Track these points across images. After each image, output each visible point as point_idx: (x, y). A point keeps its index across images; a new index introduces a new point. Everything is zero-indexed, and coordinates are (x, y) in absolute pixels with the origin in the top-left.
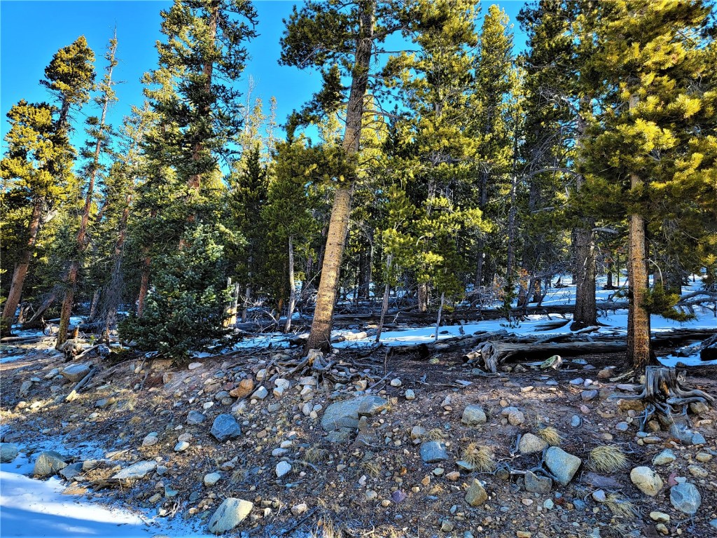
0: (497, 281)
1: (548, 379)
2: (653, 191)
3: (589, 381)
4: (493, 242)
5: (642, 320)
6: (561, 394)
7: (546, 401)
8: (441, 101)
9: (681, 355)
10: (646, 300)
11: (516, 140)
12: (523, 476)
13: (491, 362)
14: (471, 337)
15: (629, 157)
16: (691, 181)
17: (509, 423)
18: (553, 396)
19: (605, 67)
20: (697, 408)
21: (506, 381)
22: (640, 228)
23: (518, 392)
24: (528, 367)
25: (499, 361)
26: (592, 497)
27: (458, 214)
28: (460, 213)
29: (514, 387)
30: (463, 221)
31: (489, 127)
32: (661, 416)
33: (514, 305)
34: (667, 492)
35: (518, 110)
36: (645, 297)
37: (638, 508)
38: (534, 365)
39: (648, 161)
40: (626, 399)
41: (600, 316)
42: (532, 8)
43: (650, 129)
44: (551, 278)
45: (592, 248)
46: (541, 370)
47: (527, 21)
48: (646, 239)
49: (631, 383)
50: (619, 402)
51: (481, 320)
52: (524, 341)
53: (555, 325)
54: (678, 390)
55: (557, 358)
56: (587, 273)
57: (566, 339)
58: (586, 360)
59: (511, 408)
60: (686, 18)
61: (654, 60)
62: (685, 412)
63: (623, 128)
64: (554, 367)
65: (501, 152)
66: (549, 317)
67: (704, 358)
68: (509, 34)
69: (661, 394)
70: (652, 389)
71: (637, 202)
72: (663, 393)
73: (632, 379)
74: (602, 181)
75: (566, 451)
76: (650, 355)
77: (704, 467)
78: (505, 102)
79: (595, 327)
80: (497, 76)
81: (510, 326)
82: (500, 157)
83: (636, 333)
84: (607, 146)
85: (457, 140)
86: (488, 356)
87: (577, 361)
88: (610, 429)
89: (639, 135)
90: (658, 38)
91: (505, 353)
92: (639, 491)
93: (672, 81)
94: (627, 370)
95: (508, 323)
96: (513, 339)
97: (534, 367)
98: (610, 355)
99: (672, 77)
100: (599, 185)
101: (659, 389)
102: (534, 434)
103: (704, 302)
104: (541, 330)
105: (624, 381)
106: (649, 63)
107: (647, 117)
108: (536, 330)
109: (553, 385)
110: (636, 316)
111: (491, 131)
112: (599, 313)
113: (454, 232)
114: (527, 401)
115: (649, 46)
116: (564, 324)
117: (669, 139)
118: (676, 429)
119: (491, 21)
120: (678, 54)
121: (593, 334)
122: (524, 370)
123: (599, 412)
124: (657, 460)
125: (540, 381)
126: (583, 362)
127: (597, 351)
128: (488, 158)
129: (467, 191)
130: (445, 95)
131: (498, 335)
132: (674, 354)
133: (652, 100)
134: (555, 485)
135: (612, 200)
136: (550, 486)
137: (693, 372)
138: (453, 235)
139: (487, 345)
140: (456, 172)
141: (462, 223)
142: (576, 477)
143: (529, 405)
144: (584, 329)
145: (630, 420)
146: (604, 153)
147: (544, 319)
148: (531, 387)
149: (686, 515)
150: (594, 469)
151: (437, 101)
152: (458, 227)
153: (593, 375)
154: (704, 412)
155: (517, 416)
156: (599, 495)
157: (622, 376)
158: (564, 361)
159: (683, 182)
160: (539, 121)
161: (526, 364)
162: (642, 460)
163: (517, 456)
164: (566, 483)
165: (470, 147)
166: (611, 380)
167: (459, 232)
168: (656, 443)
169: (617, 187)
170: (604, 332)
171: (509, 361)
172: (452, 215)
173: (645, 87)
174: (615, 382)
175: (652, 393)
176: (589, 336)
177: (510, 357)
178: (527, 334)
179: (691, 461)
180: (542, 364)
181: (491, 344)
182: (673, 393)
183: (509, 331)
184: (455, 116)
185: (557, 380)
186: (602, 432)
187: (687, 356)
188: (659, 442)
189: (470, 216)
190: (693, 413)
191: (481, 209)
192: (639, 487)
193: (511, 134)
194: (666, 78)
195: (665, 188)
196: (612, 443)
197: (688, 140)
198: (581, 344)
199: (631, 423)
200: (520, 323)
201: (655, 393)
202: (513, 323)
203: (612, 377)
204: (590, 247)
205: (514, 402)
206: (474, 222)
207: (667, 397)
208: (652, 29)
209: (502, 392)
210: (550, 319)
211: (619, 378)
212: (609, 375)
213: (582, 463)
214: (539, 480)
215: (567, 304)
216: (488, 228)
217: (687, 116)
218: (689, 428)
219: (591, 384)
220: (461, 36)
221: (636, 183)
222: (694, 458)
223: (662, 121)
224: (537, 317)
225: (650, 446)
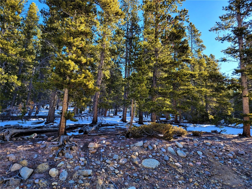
0: (21, 105)
1: (30, 142)
2: (71, 82)
3: (44, 142)
4: (21, 89)
5: (64, 121)
6: (33, 147)
7: (26, 150)
8: (5, 29)
9: (74, 132)
10: (65, 115)
11: (37, 54)
12: (9, 180)
13: (8, 137)
14: (3, 127)
15: (66, 70)
16: (81, 81)
17: (9, 160)
18: (30, 148)
19: (63, 41)
20: (73, 147)
21: (12, 144)
22: (67, 93)
23: (16, 148)
24: (23, 138)
25: (11, 137)
26: (34, 182)
27: (6, 76)
28: (7, 76)
29: (15, 146)
30: (8, 79)
31: (26, 46)
32: (63, 151)
33: (27, 115)
34: (59, 175)
35: (39, 43)
36: (65, 114)
37: (49, 182)
38: (25, 137)
39: (71, 73)
40: (53, 147)
41: (56, 120)
42: (45, 10)
43: (73, 64)
44: (44, 105)
45: (56, 97)
46: (28, 139)
47: (44, 14)
48: (68, 96)
49: (57, 141)
50: (51, 148)
51: (10, 120)
52: (25, 129)
53: (39, 122)
54: (69, 142)
55: (35, 134)
56: (53, 105)
57: (41, 127)
58: (46, 134)
59: (11, 155)
60: (86, 35)
61: (76, 44)
62: (69, 149)
63: (65, 61)
64: (33, 138)
65: (29, 56)
66: (38, 119)
67: (79, 133)
68: (38, 15)
69: (64, 144)
70: (62, 143)
71: (67, 84)
72: (65, 144)
73: (58, 140)
74: (57, 76)
75: (29, 168)
76: (64, 132)
77: (71, 165)
78: (34, 39)
79: (53, 123)
80: (32, 28)
81: (22, 123)
82: (28, 58)
83: (61, 125)
84: (60, 65)
85: (7, 46)
86: (7, 135)
87: (42, 135)
88: (47, 157)
89: (69, 64)
90: (78, 38)
91: (15, 133)
92: (51, 176)
93: (81, 52)
94: (57, 137)
95: (21, 122)
96: (21, 128)
97: (25, 138)
98: (54, 132)
99: (81, 50)
100: (56, 77)
101: (64, 142)
102: (18, 163)
103: (85, 116)
104: (33, 124)
105: (55, 141)
106: (75, 44)
107: (72, 60)
108: (32, 124)
109: (31, 144)
110: (62, 120)
111: (27, 47)
112: (56, 118)
113: (3, 83)
114: (19, 151)
115: (75, 39)
116: (43, 122)
117: (77, 68)
118: (66, 154)
119: (32, 7)
120: (83, 45)
121: (52, 126)
122: (21, 139)
123: (45, 152)
124: (58, 165)
125: (26, 143)
126: (45, 135)
127: (50, 131)
128: (23, 57)
129: (13, 68)
130: (7, 27)
131: (15, 126)
132: (72, 132)
133: (74, 55)
134: (22, 181)
135: (59, 82)
136: (19, 182)
137: (75, 137)
138: (3, 84)
139: (7, 130)
140: (8, 59)
141: (7, 80)
142: (30, 177)
143: (19, 152)
144: (49, 124)
145: (54, 153)
146: (59, 67)
147: (37, 120)
148: (22, 146)
149: (62, 181)
150: (38, 172)
151: (3, 28)
152: (5, 81)
153: (46, 140)
154: (74, 149)
155: (13, 157)
156: (37, 181)
157: (55, 139)
158: (38, 135)
159: (79, 81)
160: (46, 50)
161: (23, 137)
162: (54, 166)
163: (9, 173)
164: (26, 179)
165: (13, 51)
166: (51, 141)
167: (5, 83)
168: (60, 160)
169: (61, 79)
170: (55, 125)
171: (15, 136)
172: (3, 76)
173: (73, 51)
174: (53, 141)
175: (61, 144)
176: (50, 126)
177: (17, 135)
178: (28, 126)
179: (68, 164)
180: (29, 137)
181: (9, 130)
182: (67, 144)
183: (20, 124)
184: (10, 37)
185: (33, 142)
186: (44, 159)
187: (76, 132)
188: (61, 159)
189: (11, 78)
190: (72, 149)
191: (17, 76)
192: (51, 175)
193: (35, 51)
194: (79, 50)
195: (74, 82)
196: (46, 162)
197: (82, 70)
198: (45, 129)
199: (54, 155)
200: (27, 121)
201: (62, 144)
202: (23, 122)
203: (52, 140)
204: (55, 97)
205: (13, 152)
206: (13, 80)
207: (65, 145)
208: (77, 35)
209: (9, 149)
210: (39, 120)
211: (54, 140)
212: (51, 139)
213: (34, 171)
214: (15, 181)
215: (46, 115)
216: (19, 84)
217: (82, 63)
218: (70, 154)
219: (44, 143)
220: (14, 7)
221: (68, 79)
222: (69, 163)
223: (76, 62)
224: (34, 119)
225: (57, 161)
